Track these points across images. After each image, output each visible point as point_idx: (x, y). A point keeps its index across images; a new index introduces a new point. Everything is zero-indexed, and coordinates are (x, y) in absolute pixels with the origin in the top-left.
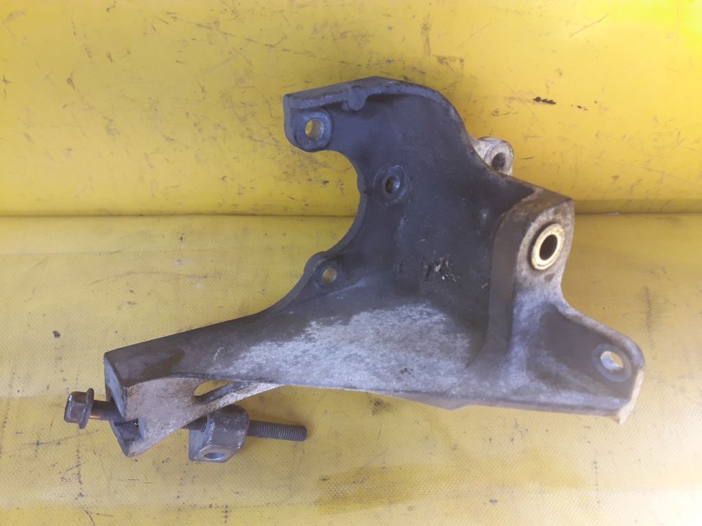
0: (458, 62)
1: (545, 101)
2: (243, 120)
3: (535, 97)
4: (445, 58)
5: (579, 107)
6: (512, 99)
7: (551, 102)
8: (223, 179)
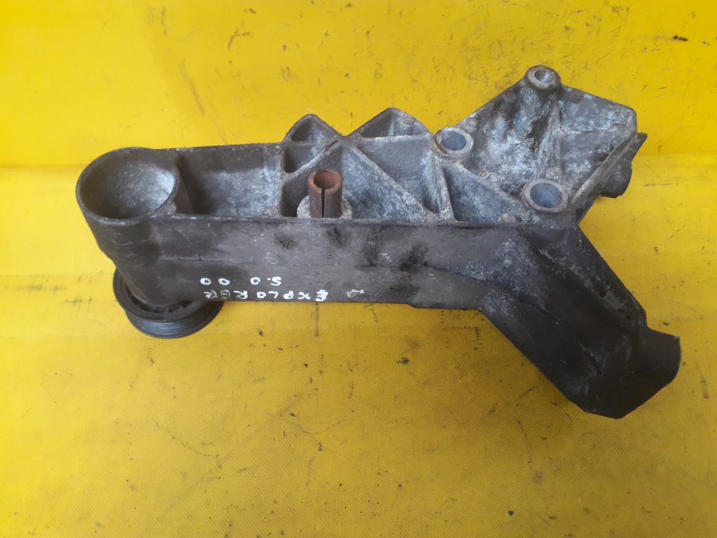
0: (625, 10)
1: (681, 39)
2: (469, 61)
3: (674, 35)
4: (617, 8)
5: (704, 43)
6: (658, 37)
7: (685, 40)
8: (440, 113)
